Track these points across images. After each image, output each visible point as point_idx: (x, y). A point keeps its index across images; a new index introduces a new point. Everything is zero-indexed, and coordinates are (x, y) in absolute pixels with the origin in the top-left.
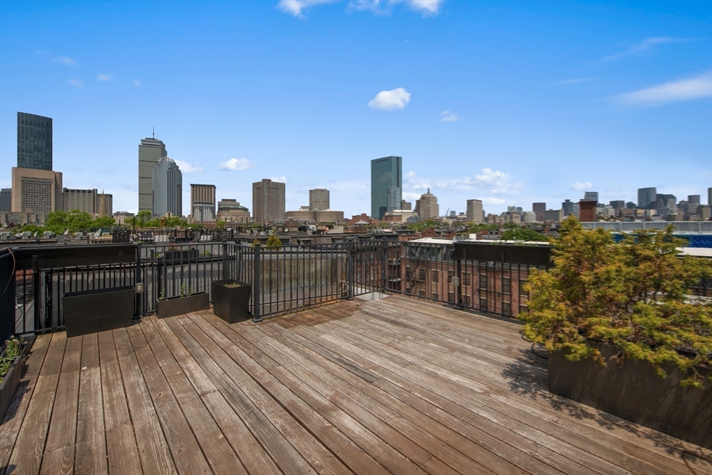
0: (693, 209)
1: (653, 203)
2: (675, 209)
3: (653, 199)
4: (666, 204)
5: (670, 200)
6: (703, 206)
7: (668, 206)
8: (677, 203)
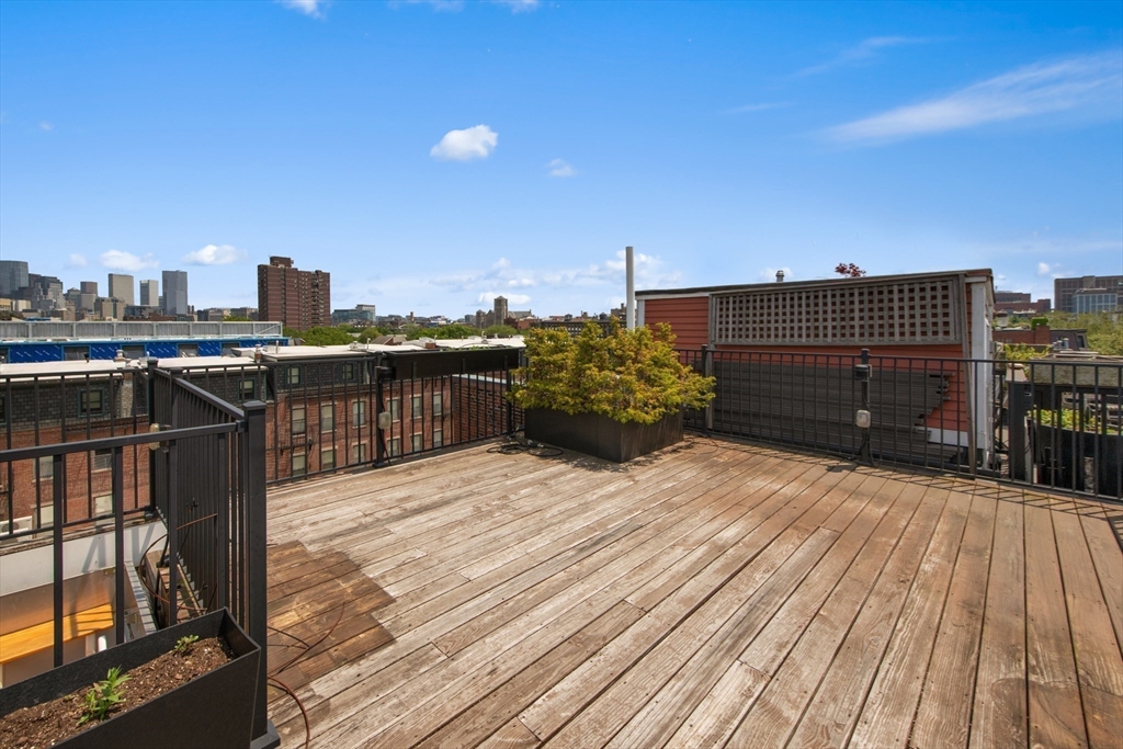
0: (89, 302)
1: (22, 289)
2: (61, 301)
3: (24, 283)
4: (46, 293)
5: (52, 286)
6: (103, 300)
7: (50, 295)
8: (65, 292)
